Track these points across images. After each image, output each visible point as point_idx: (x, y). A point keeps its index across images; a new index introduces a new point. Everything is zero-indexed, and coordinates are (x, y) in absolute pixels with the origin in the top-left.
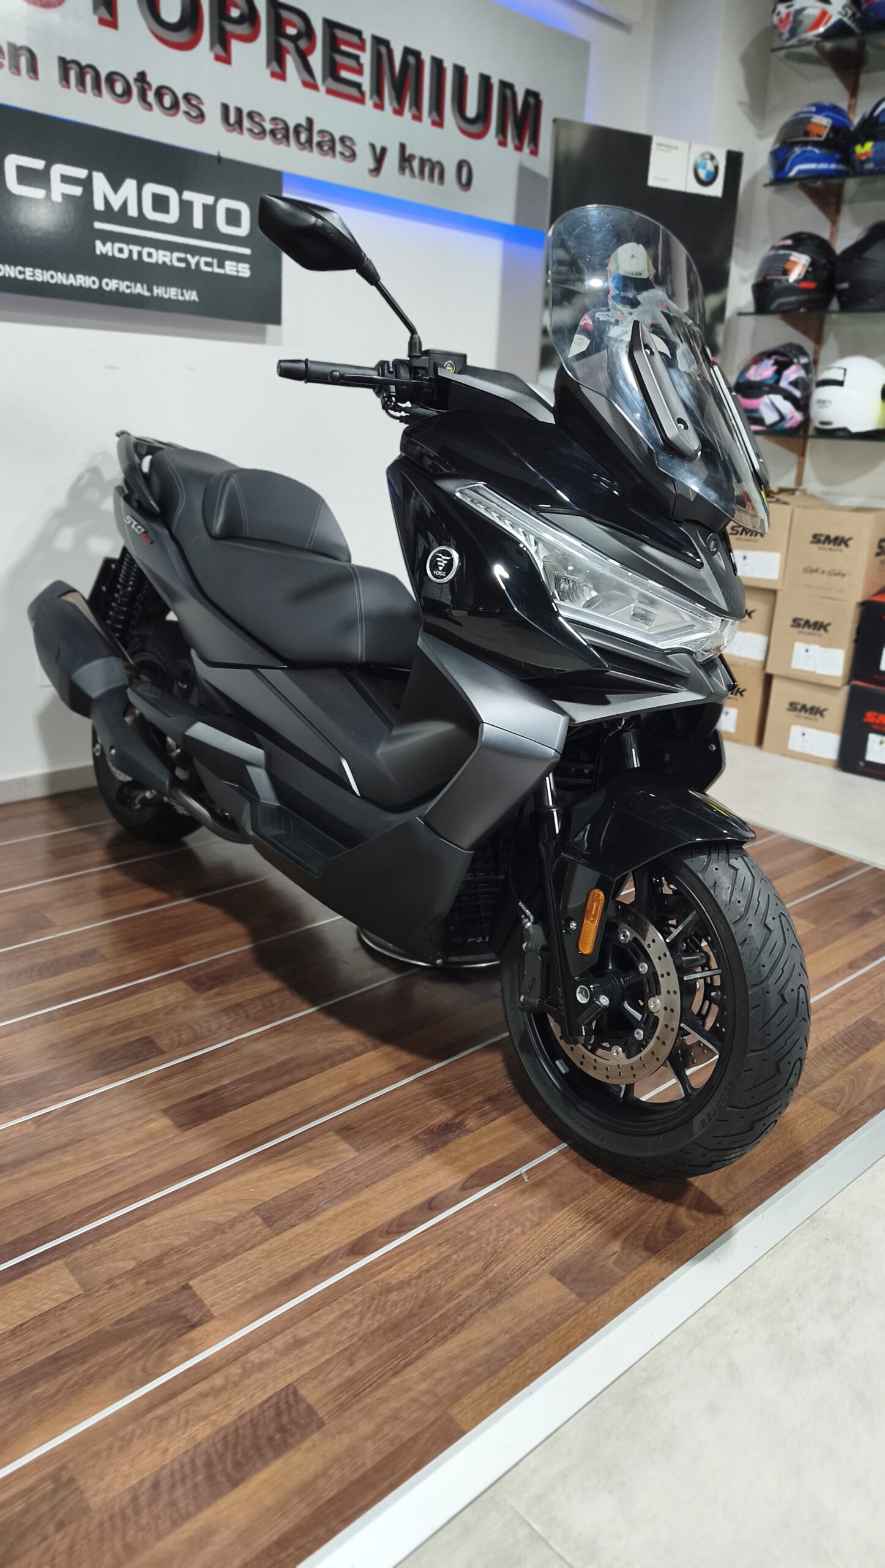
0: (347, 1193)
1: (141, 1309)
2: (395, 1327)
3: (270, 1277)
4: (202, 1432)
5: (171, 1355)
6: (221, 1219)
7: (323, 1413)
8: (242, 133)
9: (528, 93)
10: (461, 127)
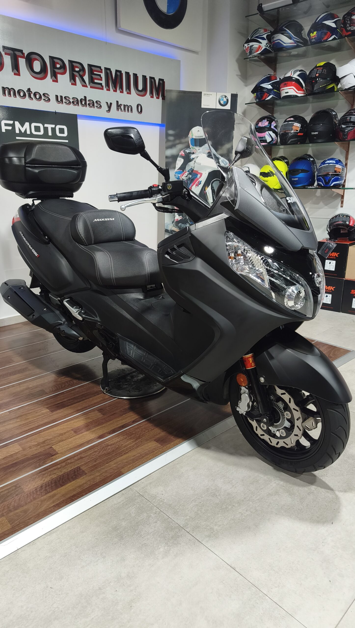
1: (39, 452)
3: (75, 444)
4: (54, 476)
5: (47, 461)
6: (62, 432)
7: (87, 472)
8: (63, 104)
9: (160, 80)
10: (138, 93)
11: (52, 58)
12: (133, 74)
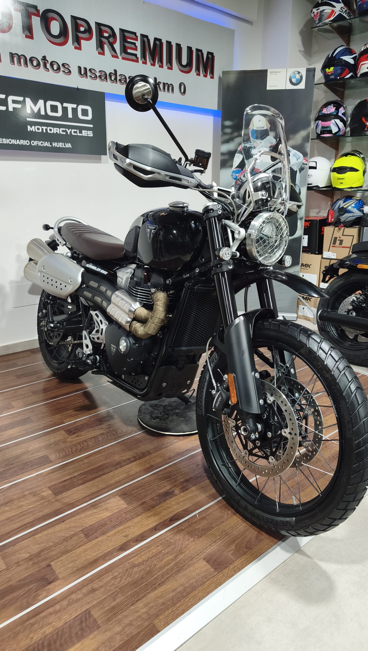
0: (121, 523)
1: (29, 575)
2: (135, 583)
3: (85, 561)
4: (48, 630)
5: (39, 596)
6: (67, 535)
7: (100, 622)
8: (87, 78)
9: (209, 53)
10: (180, 69)
11: (74, 19)
12: (176, 44)
